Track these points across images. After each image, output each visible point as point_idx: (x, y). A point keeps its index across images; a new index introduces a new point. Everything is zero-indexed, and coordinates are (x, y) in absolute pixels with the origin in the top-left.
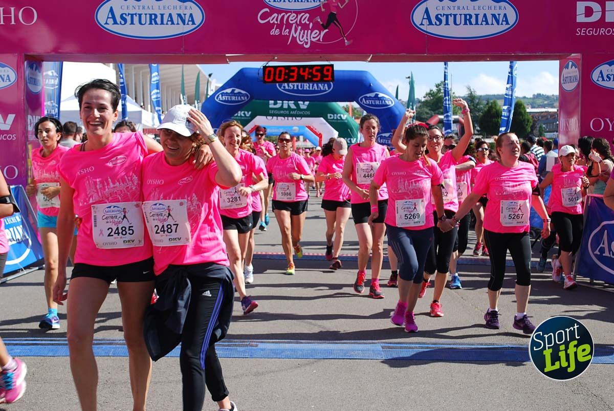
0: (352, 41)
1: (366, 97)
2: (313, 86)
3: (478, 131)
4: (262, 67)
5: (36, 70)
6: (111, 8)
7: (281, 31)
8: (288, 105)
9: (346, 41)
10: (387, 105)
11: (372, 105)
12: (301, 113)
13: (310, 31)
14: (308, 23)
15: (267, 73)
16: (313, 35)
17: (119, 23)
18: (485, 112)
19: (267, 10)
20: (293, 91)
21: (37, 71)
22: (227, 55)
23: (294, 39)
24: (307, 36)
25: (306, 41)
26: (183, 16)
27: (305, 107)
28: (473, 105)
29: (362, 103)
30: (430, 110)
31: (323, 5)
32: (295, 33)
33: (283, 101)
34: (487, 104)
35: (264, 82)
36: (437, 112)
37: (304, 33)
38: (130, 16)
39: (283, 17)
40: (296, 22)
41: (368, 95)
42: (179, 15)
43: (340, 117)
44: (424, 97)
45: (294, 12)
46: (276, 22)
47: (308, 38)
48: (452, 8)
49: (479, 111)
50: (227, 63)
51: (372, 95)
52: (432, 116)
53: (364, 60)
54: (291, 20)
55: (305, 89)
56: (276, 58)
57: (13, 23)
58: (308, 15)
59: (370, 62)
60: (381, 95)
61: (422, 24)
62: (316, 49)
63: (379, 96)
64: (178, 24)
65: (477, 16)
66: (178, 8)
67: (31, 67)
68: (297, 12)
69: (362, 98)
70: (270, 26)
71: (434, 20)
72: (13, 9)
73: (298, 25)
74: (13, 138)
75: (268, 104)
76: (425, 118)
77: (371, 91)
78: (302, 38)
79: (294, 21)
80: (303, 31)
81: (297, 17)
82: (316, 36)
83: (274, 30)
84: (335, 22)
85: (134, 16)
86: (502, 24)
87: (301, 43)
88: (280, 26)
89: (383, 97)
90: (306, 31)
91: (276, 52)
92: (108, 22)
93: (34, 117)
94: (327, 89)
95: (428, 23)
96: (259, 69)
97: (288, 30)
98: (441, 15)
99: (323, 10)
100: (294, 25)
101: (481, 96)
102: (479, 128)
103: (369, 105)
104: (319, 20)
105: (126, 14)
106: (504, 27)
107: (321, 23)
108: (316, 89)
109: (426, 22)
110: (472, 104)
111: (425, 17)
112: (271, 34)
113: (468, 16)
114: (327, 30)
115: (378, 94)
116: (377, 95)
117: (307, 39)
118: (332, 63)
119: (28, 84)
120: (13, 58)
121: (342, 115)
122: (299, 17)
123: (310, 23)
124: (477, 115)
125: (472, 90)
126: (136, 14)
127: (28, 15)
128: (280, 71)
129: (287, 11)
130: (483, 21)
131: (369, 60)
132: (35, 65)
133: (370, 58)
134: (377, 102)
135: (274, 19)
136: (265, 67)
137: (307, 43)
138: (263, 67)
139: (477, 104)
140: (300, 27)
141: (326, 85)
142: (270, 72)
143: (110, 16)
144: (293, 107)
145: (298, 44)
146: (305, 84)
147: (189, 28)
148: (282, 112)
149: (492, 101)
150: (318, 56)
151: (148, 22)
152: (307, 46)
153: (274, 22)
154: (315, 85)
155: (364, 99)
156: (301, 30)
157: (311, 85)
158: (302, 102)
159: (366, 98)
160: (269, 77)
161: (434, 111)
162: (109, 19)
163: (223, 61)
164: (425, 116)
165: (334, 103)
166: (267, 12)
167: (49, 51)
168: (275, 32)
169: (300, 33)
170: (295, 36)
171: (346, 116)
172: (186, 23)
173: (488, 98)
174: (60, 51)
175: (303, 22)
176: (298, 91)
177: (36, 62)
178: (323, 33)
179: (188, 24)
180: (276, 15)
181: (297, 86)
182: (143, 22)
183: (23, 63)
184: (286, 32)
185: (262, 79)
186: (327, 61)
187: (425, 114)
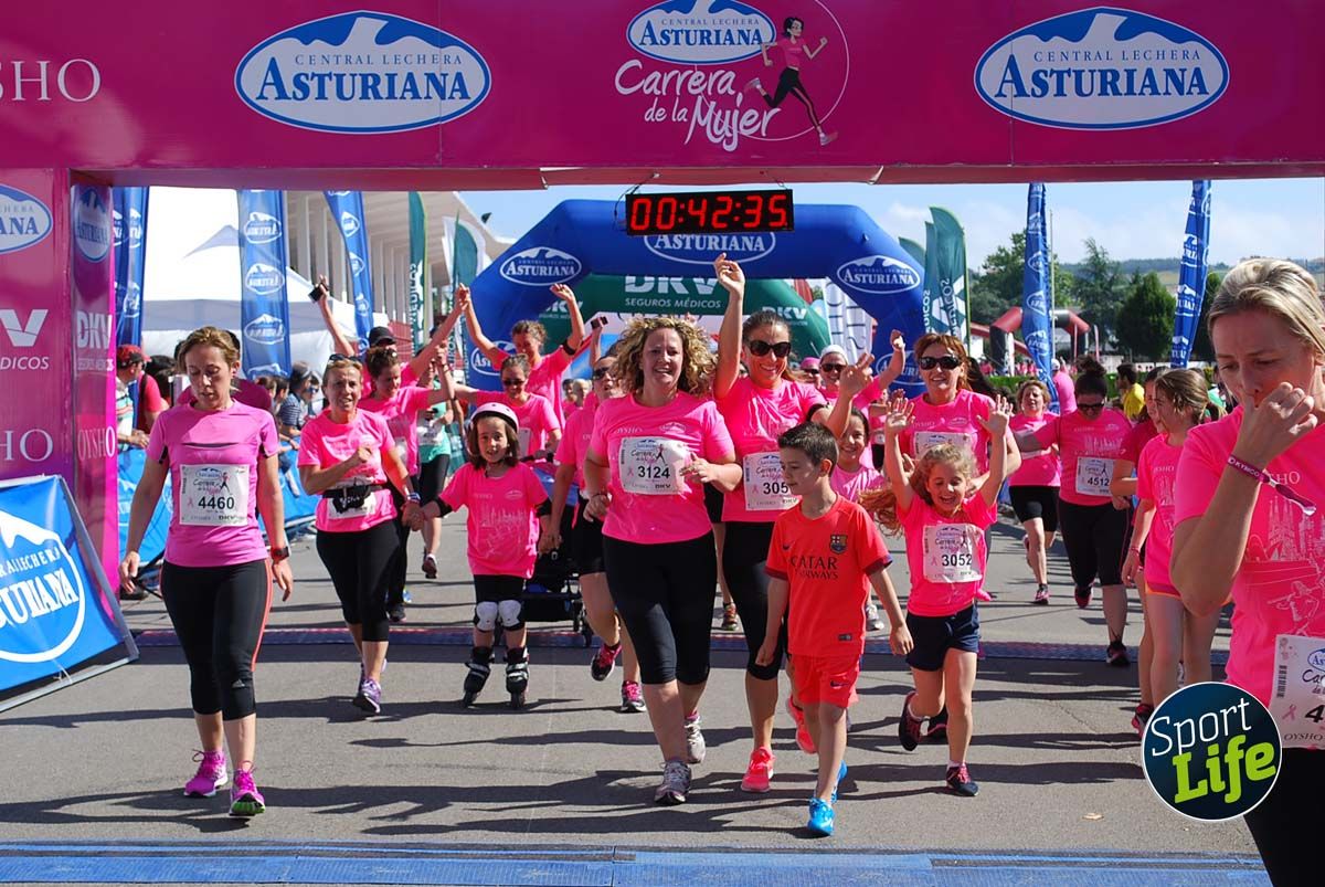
0: (835, 135)
1: (855, 265)
2: (729, 241)
3: (1112, 344)
4: (624, 199)
5: (95, 206)
6: (273, 59)
7: (669, 113)
8: (670, 287)
9: (822, 135)
10: (904, 286)
11: (868, 286)
12: (700, 304)
13: (736, 113)
14: (732, 92)
15: (635, 210)
16: (744, 122)
17: (290, 95)
18: (1130, 300)
19: (636, 63)
20: (682, 253)
21: (98, 207)
22: (542, 169)
23: (700, 130)
24: (730, 123)
25: (729, 135)
26: (440, 79)
27: (709, 291)
28: (1101, 286)
29: (845, 281)
30: (999, 296)
31: (767, 51)
32: (703, 116)
33: (656, 276)
34: (1135, 281)
35: (630, 231)
36: (1016, 300)
37: (723, 117)
38: (316, 78)
39: (674, 80)
40: (706, 91)
41: (858, 262)
42: (431, 77)
43: (791, 313)
44: (985, 267)
45: (700, 69)
46: (657, 92)
47: (731, 128)
48: (1072, 57)
49: (1115, 297)
50: (542, 187)
51: (869, 261)
52: (1003, 312)
53: (864, 179)
54: (693, 87)
55: (710, 248)
56: (657, 176)
57: (44, 96)
58: (731, 75)
59: (876, 183)
60: (888, 262)
61: (1000, 94)
62: (752, 155)
63: (885, 264)
64: (428, 97)
65: (1130, 73)
66: (429, 59)
67: (85, 199)
68: (708, 68)
69: (844, 270)
70: (644, 101)
71: (1028, 85)
72: (43, 65)
73: (709, 99)
74: (42, 364)
75: (624, 284)
76: (987, 316)
77: (867, 253)
78: (719, 128)
79: (701, 89)
80: (720, 112)
81: (707, 79)
82: (750, 123)
83: (653, 109)
84: (796, 89)
85: (327, 78)
86: (1190, 93)
87: (719, 140)
88: (666, 102)
89: (893, 266)
90: (728, 112)
91: (659, 162)
92: (265, 94)
93: (91, 315)
94: (762, 249)
95: (1015, 93)
96: (617, 203)
97: (685, 110)
98: (1045, 72)
99: (768, 63)
100: (700, 98)
101: (1118, 263)
102: (1113, 339)
103: (860, 285)
104: (759, 87)
105: (307, 76)
106: (1193, 100)
107: (764, 93)
108: (737, 248)
109: (1009, 89)
110: (1099, 282)
111: (1009, 77)
112: (647, 120)
113: (1109, 74)
114: (777, 110)
115: (883, 260)
116: (879, 262)
117: (731, 131)
118: (788, 186)
119: (79, 240)
120: (43, 178)
121: (796, 310)
122: (712, 79)
123: (736, 94)
124: (1112, 307)
125: (1099, 250)
126: (330, 75)
127: (79, 80)
128: (667, 207)
129: (683, 67)
130: (1144, 86)
131: (876, 178)
132: (93, 196)
133: (877, 176)
134: (880, 279)
135: (652, 84)
136: (631, 198)
137: (729, 141)
138: (627, 196)
139: (1112, 282)
140: (713, 104)
141: (759, 239)
142: (642, 207)
143: (270, 79)
144: (680, 289)
145: (711, 142)
146: (710, 238)
147: (454, 105)
148: (654, 302)
149: (1145, 275)
150: (756, 170)
151: (359, 93)
152: (730, 148)
153: (652, 92)
154: (734, 239)
155: (848, 271)
156: (716, 110)
157: (725, 238)
158: (702, 280)
159: (854, 270)
160: (640, 221)
161: (1008, 298)
162: (266, 87)
163: (534, 182)
164: (989, 310)
165: (777, 282)
166: (638, 67)
167: (129, 162)
168: (655, 115)
169: (714, 117)
170: (702, 123)
171: (804, 311)
172: (448, 95)
173: (1136, 267)
174: (154, 161)
175: (721, 92)
176: (693, 254)
177: (97, 186)
178: (767, 118)
179: (451, 97)
180: (657, 75)
181: (693, 242)
182: (347, 94)
183: (68, 192)
184: (680, 116)
185: (624, 225)
186: (777, 182)
187: (988, 306)
